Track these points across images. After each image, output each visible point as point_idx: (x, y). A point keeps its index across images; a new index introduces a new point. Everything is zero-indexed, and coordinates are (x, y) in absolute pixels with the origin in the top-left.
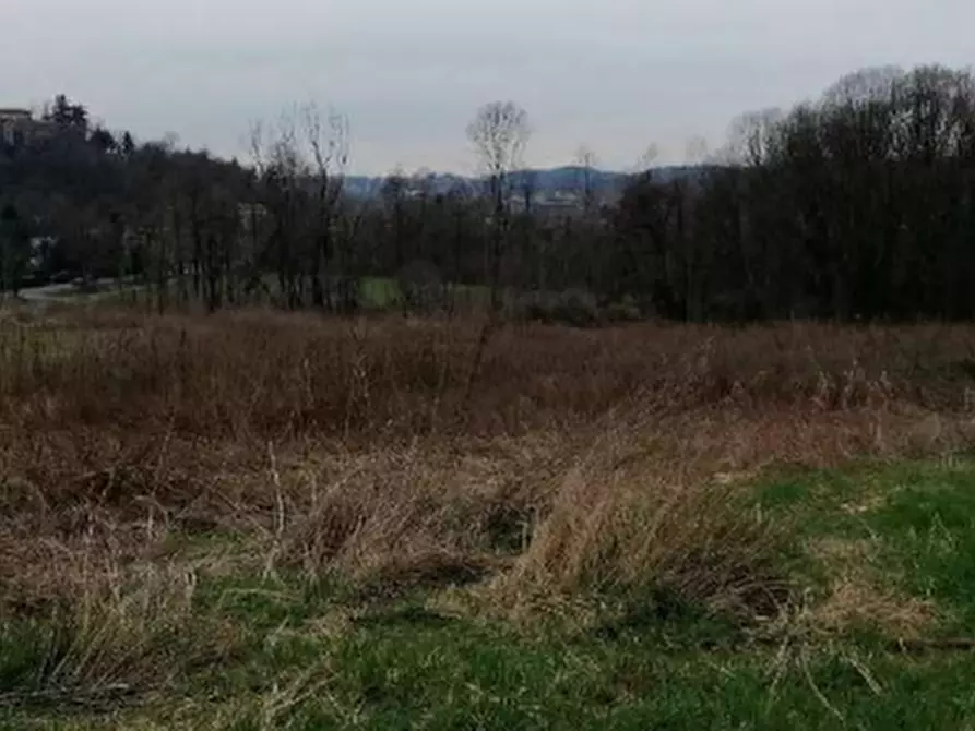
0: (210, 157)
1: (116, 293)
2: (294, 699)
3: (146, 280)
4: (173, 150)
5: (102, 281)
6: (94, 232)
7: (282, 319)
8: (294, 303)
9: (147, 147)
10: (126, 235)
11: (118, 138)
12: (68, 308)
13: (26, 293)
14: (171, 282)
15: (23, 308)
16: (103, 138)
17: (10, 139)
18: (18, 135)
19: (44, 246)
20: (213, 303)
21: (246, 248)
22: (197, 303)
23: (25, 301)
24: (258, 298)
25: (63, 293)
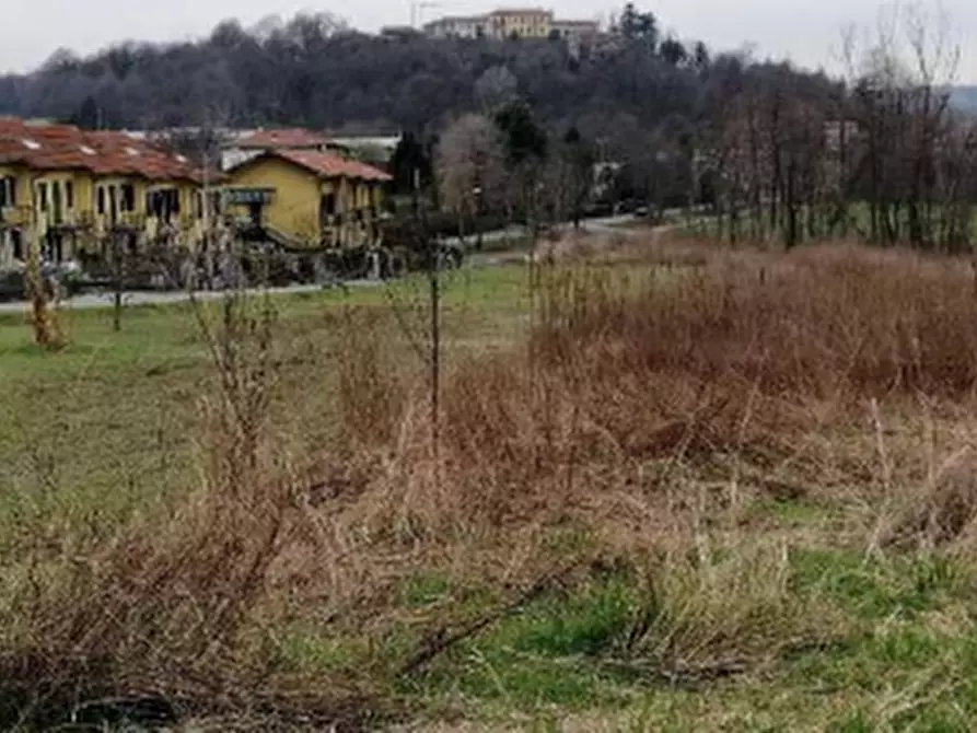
0: (792, 68)
1: (684, 224)
2: (911, 702)
3: (717, 211)
4: (751, 63)
5: (669, 212)
6: (661, 156)
7: (874, 256)
8: (888, 237)
9: (722, 59)
10: (697, 159)
11: (690, 50)
12: (633, 242)
13: (590, 225)
14: (745, 213)
15: (584, 241)
16: (673, 50)
17: (575, 53)
18: (583, 49)
19: (608, 172)
20: (792, 238)
21: (832, 173)
22: (774, 236)
23: (586, 233)
24: (844, 233)
25: (628, 225)
